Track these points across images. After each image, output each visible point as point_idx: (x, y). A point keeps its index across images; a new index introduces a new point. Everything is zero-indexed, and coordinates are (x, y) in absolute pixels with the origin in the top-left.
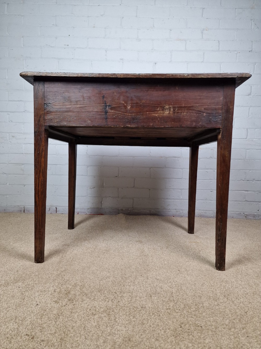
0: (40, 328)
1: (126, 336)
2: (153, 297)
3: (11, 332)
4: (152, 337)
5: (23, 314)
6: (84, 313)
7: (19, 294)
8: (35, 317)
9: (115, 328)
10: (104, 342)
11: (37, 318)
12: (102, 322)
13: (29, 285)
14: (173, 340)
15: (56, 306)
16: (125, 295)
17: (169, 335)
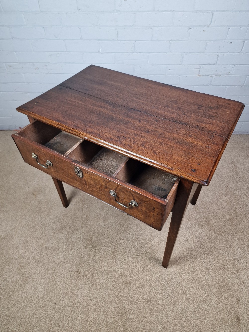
0: (81, 267)
1: (120, 272)
2: (136, 244)
3: (69, 270)
4: (132, 273)
5: (72, 257)
6: (101, 256)
7: (66, 241)
8: (78, 259)
9: (116, 267)
10: (111, 276)
11: (79, 260)
12: (110, 263)
13: (69, 232)
14: (141, 275)
15: (86, 250)
16: (121, 242)
17: (140, 272)
